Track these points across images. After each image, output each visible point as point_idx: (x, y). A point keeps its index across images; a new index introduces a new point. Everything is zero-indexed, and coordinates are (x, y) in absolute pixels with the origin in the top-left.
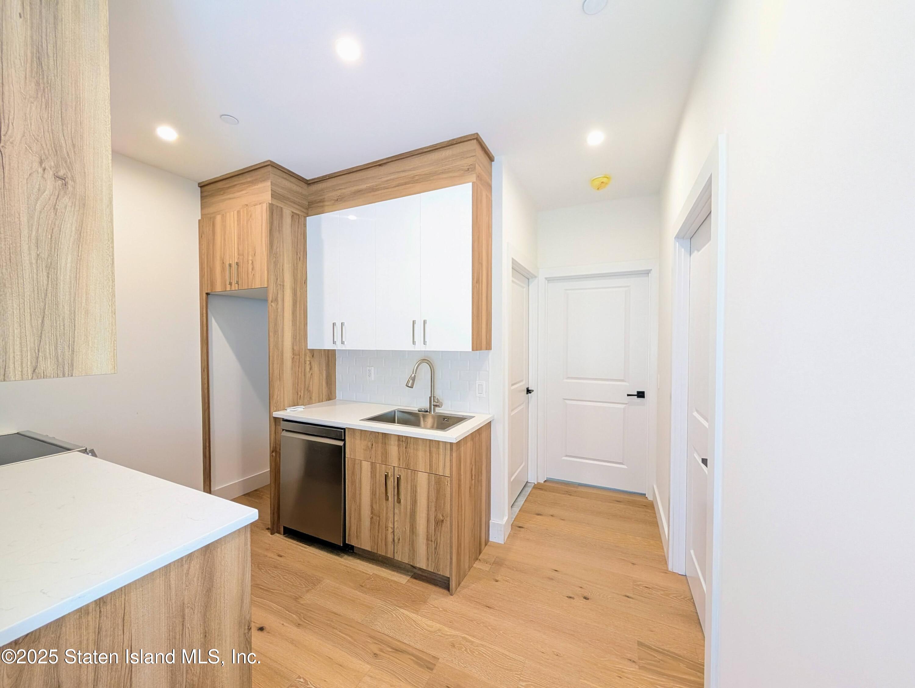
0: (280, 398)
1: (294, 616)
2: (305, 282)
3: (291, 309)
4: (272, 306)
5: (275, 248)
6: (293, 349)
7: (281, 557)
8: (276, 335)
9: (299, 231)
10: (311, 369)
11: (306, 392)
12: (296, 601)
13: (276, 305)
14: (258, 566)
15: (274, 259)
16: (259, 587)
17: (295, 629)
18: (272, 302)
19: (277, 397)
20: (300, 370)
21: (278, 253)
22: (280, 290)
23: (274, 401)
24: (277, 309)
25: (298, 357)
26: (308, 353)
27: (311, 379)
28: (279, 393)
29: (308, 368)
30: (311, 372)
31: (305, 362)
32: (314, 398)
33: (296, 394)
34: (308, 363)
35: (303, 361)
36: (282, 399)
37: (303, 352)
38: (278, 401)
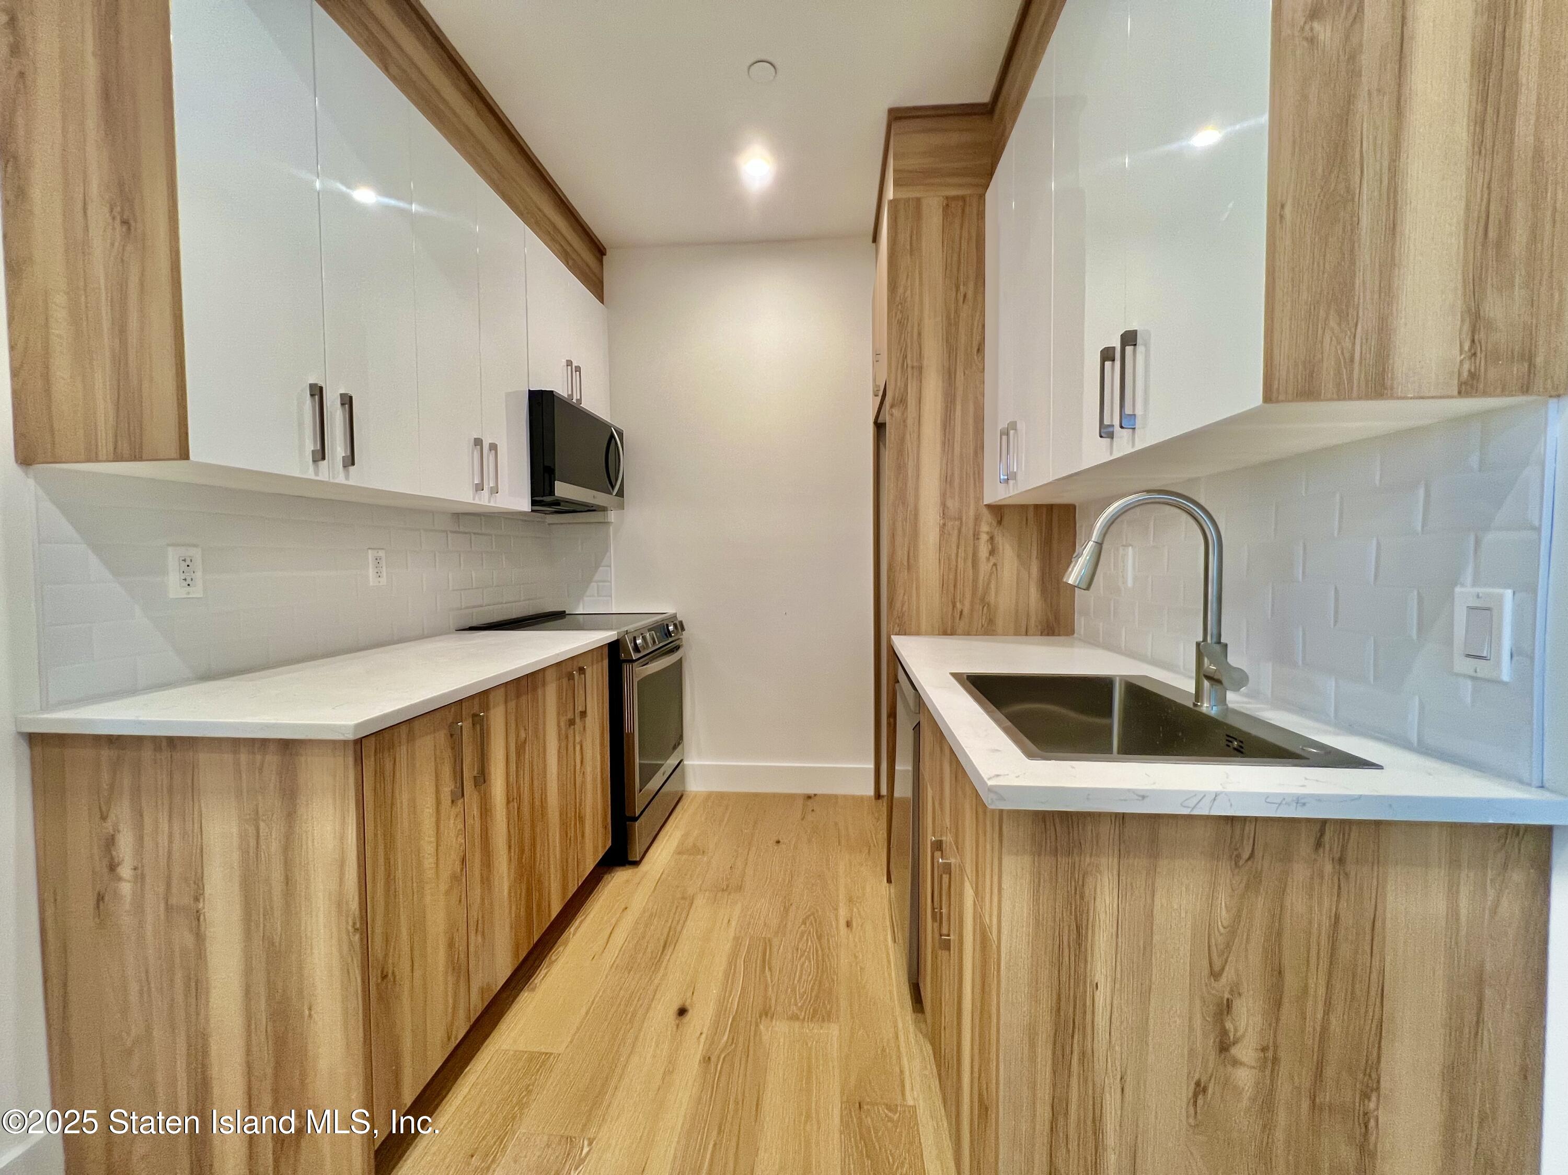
0: (909, 607)
1: (725, 1038)
2: (980, 349)
3: (939, 418)
4: (892, 415)
5: (901, 290)
6: (944, 505)
7: (848, 926)
8: (901, 476)
9: (965, 234)
10: (992, 552)
11: (978, 607)
12: (761, 1017)
13: (903, 414)
14: (808, 917)
15: (899, 316)
16: (765, 949)
17: (698, 1057)
18: (892, 406)
19: (902, 606)
20: (962, 554)
21: (909, 299)
22: (913, 377)
23: (895, 613)
24: (904, 421)
25: (957, 523)
26: (987, 516)
27: (994, 576)
28: (906, 597)
29: (984, 550)
30: (993, 560)
31: (976, 536)
32: (1000, 622)
33: (951, 607)
34: (984, 537)
35: (971, 533)
36: (914, 612)
37: (972, 513)
38: (903, 614)
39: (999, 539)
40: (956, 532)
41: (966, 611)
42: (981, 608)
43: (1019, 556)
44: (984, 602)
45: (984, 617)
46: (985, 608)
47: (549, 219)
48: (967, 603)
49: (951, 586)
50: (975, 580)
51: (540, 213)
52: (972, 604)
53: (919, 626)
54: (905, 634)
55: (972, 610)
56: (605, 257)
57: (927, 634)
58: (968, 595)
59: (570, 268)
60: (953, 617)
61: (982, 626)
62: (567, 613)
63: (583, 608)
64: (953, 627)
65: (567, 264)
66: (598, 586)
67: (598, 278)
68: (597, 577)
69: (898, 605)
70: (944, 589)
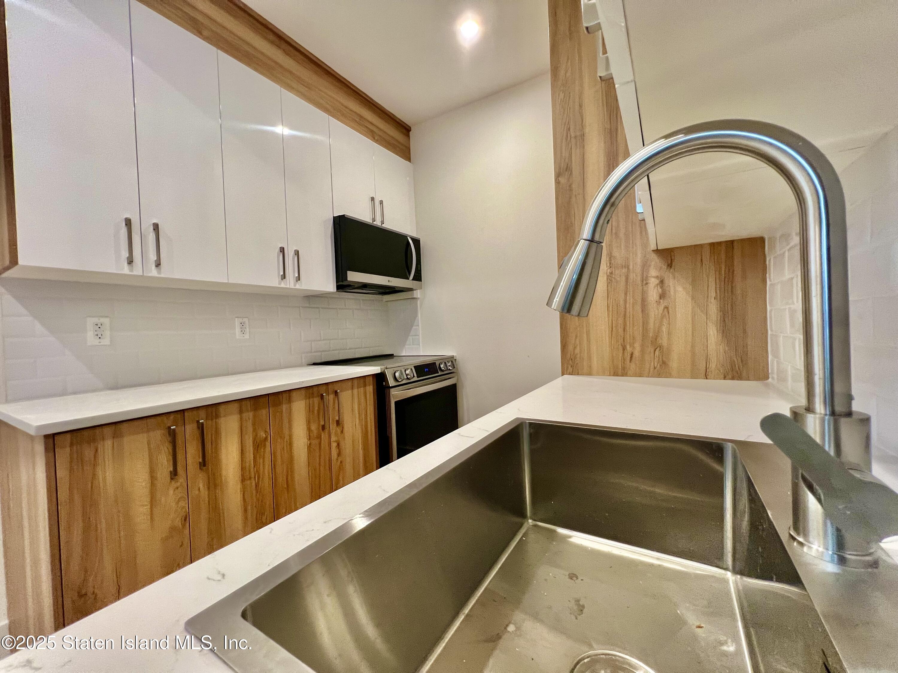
10: (663, 296)
11: (650, 350)
23: (568, 356)
24: (570, 186)
25: (624, 270)
26: (655, 260)
27: (665, 322)
28: (578, 342)
29: (653, 294)
30: (663, 303)
31: (645, 281)
32: (674, 364)
33: (621, 351)
34: (653, 282)
35: (639, 278)
36: (586, 354)
37: (639, 260)
38: (575, 358)
39: (670, 282)
40: (624, 279)
41: (637, 353)
42: (652, 351)
43: (693, 298)
44: (657, 347)
45: (656, 359)
46: (658, 350)
47: (355, 112)
48: (637, 346)
49: (621, 331)
50: (645, 323)
51: (347, 110)
52: (643, 346)
53: (590, 367)
54: (578, 374)
55: (643, 351)
56: (411, 132)
57: (598, 374)
58: (639, 338)
59: (377, 141)
60: (624, 360)
61: (655, 368)
62: (394, 355)
63: (405, 353)
64: (624, 368)
65: (374, 139)
66: (412, 338)
67: (406, 147)
68: (412, 333)
69: (570, 348)
70: (614, 333)
